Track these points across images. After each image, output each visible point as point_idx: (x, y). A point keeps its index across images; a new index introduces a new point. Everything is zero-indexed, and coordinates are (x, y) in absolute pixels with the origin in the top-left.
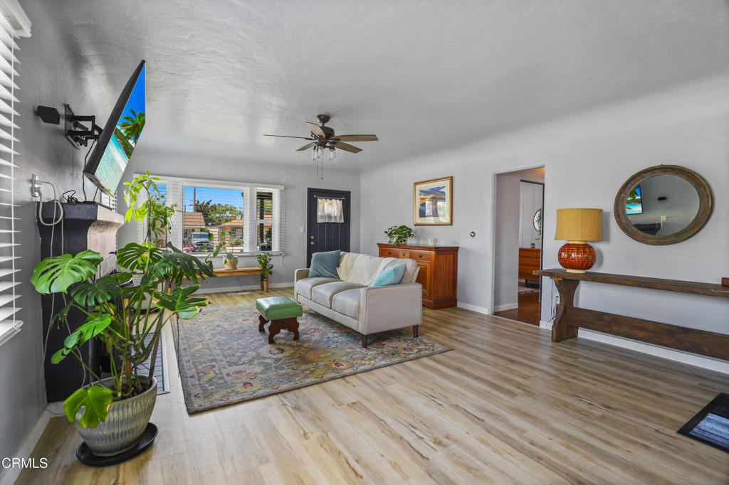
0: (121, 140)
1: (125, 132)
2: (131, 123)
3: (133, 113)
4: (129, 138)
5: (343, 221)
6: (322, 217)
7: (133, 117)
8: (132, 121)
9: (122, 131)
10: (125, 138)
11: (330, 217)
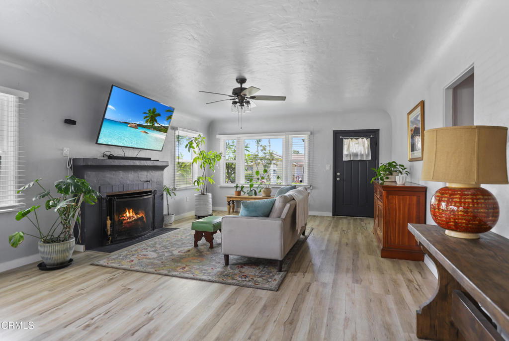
0: (151, 128)
1: (150, 123)
2: (148, 118)
3: (145, 113)
4: (154, 124)
5: (370, 158)
6: (347, 155)
7: (148, 115)
8: (148, 117)
9: (149, 124)
10: (152, 126)
11: (356, 155)
